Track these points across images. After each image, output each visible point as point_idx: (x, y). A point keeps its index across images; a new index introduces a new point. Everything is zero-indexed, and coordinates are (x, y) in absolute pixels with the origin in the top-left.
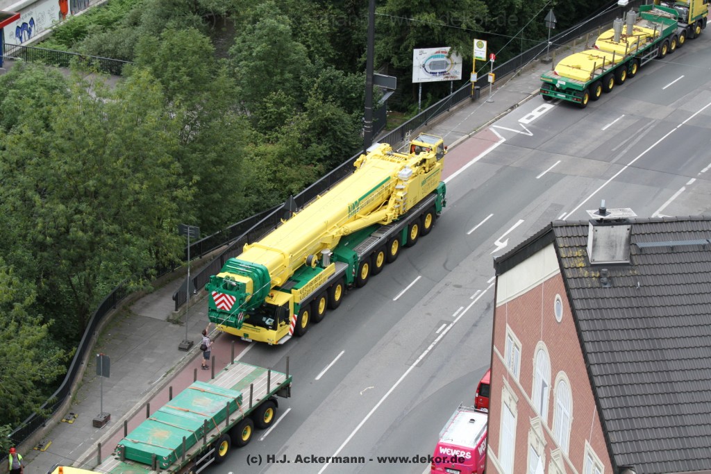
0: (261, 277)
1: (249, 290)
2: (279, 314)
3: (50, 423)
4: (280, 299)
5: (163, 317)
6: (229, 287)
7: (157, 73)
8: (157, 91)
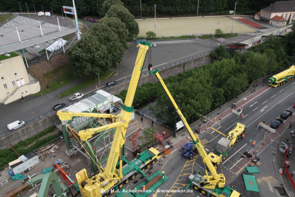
0: (275, 80)
1: (273, 80)
2: (277, 84)
3: (246, 91)
4: (277, 82)
5: (261, 81)
6: (270, 80)
7: (267, 54)
8: (267, 56)
